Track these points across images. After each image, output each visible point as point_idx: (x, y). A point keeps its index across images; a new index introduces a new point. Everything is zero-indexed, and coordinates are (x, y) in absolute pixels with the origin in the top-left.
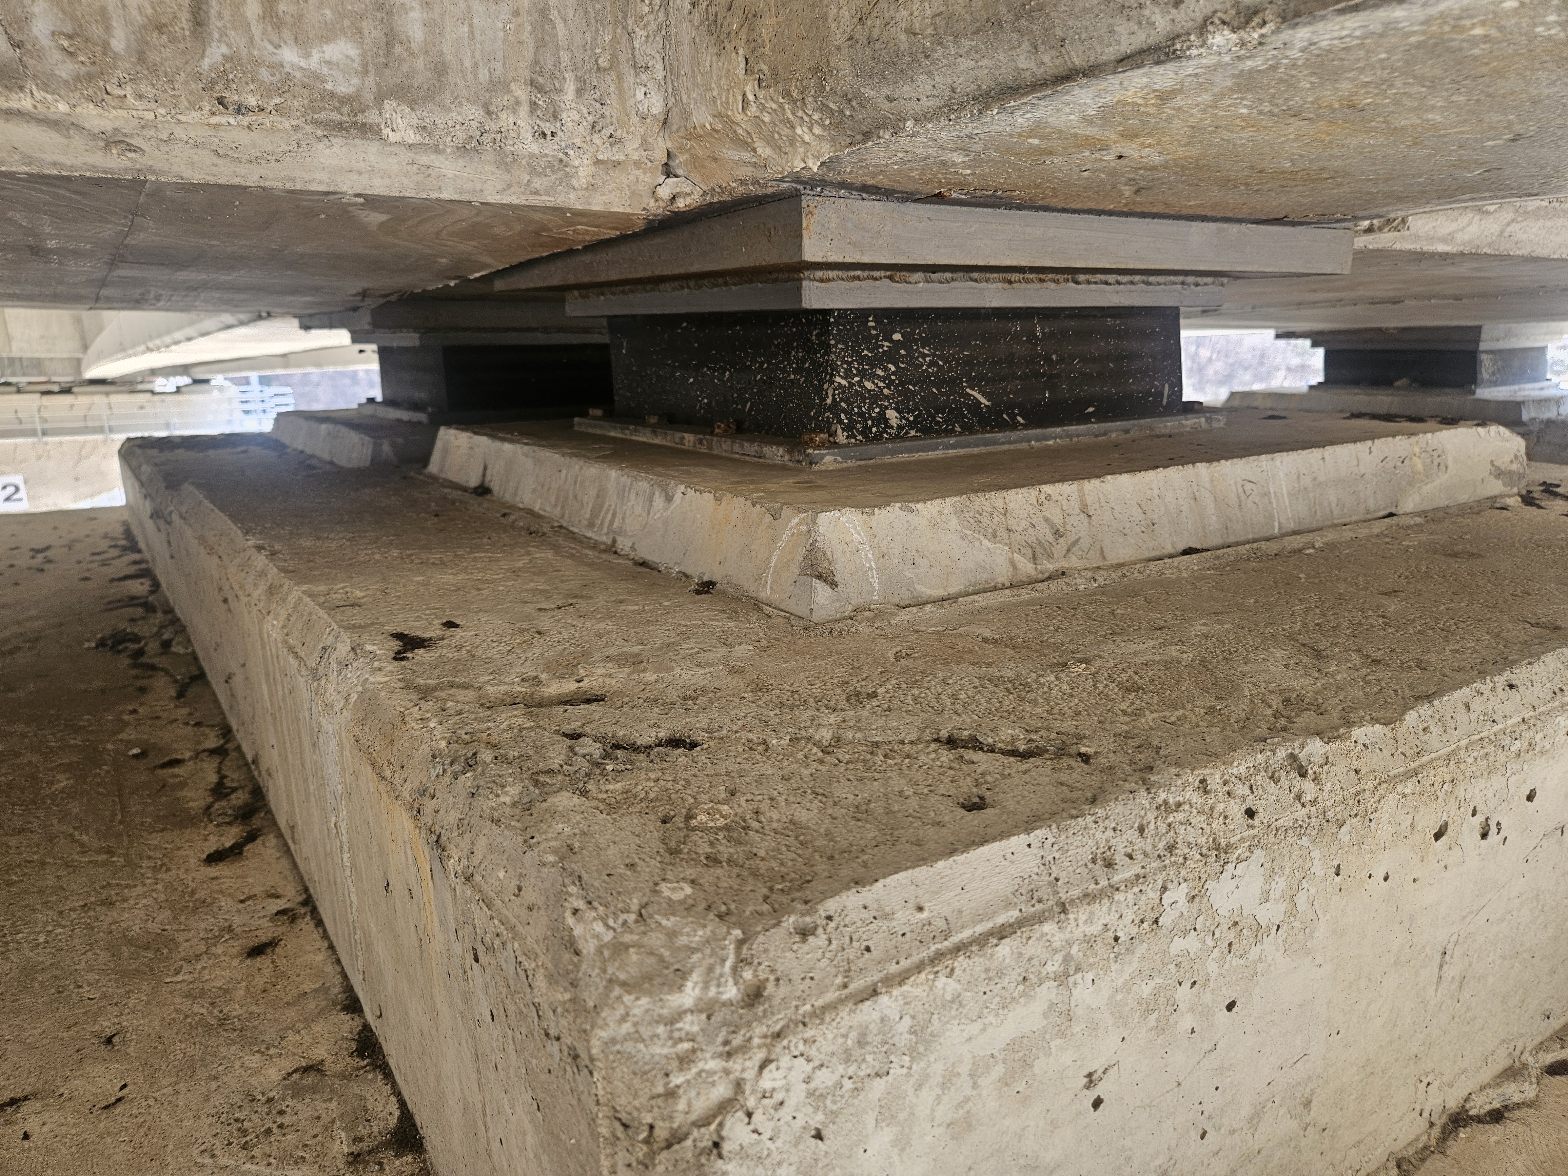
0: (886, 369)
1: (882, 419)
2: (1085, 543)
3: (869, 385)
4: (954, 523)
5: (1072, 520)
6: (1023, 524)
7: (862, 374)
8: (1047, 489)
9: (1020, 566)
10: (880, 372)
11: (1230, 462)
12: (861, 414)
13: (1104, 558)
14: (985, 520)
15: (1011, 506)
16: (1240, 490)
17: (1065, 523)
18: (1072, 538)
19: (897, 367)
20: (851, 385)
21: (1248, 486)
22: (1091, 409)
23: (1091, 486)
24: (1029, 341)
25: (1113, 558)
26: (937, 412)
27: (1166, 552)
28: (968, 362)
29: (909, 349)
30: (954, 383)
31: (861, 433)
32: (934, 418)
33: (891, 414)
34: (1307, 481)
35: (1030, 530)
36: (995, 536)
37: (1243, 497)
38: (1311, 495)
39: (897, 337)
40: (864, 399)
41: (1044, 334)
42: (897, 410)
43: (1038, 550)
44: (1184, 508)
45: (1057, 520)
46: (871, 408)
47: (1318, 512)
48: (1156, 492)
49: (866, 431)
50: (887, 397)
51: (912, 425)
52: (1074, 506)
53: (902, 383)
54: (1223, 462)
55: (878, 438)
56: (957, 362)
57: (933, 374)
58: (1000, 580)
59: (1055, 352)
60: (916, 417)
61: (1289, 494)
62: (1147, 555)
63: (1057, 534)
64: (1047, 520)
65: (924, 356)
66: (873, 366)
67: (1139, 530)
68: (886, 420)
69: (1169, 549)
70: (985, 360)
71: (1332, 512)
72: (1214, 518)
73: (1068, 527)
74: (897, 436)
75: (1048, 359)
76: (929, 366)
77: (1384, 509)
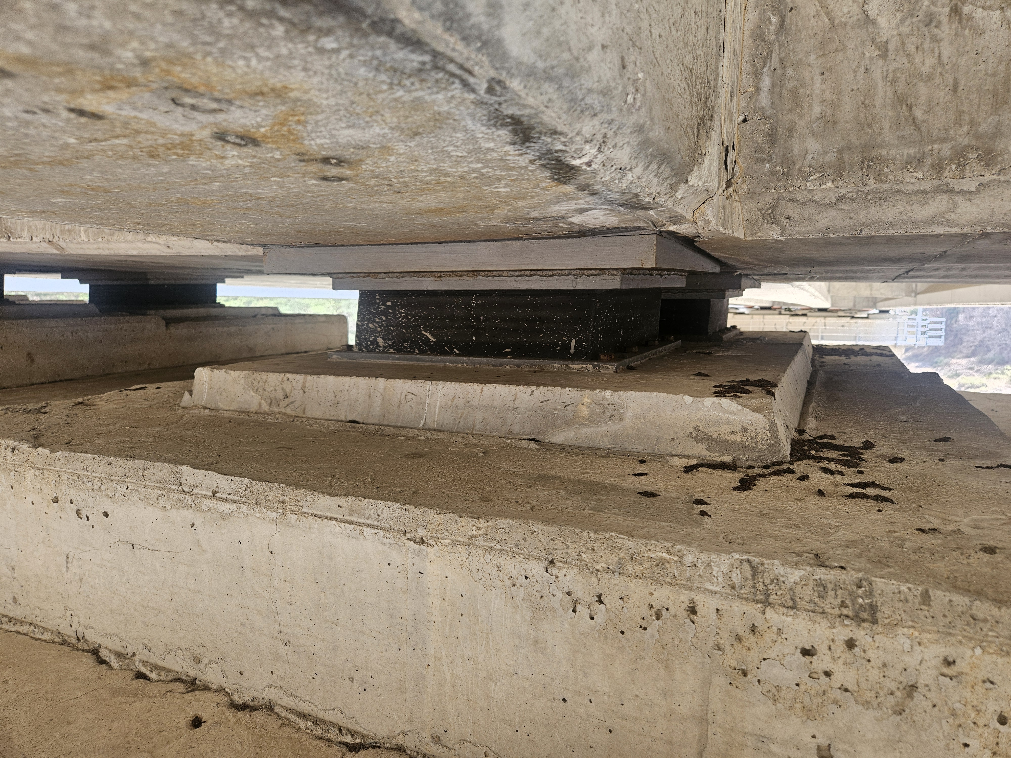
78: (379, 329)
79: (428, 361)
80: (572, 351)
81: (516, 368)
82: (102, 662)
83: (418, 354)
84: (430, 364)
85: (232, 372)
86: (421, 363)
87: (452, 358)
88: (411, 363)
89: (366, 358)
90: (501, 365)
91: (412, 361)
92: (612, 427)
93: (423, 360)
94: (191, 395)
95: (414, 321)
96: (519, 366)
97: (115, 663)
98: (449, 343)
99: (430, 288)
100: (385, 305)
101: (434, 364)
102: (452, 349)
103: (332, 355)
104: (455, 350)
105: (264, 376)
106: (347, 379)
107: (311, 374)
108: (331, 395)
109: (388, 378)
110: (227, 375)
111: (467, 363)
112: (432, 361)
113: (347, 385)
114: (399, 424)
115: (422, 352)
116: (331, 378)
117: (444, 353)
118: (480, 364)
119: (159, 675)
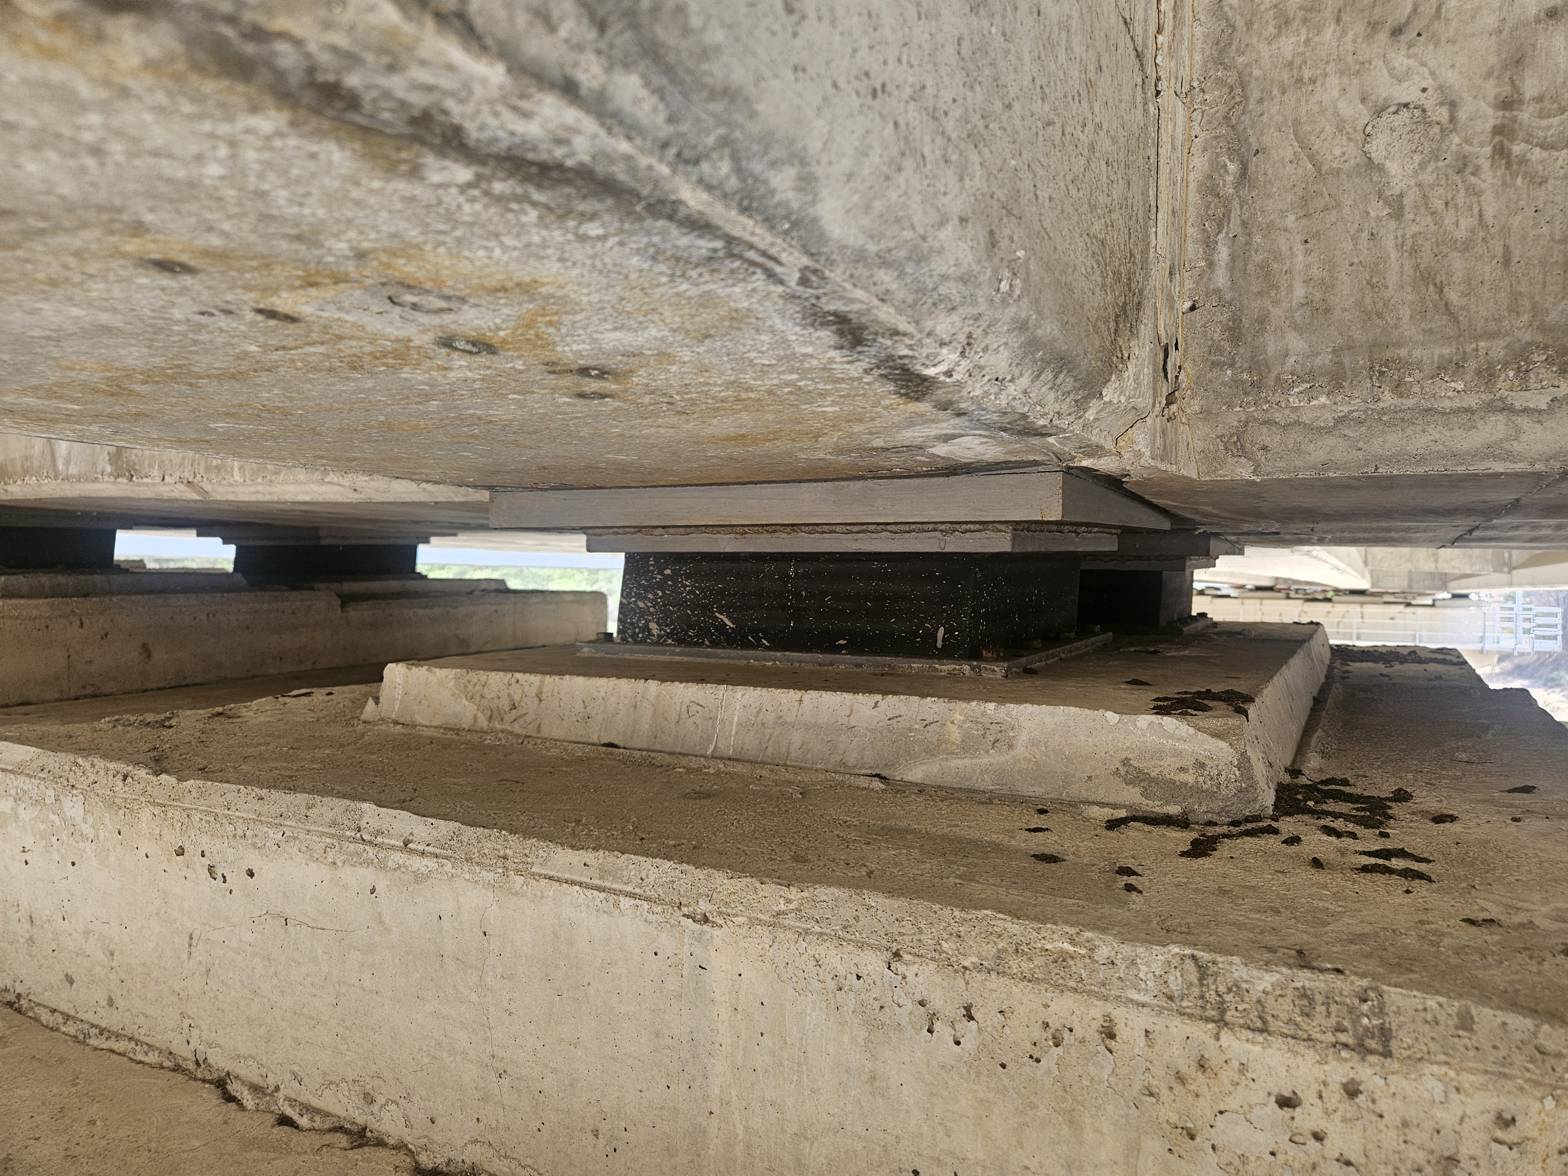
0: (655, 594)
1: (646, 629)
2: (528, 718)
3: (641, 604)
4: (451, 685)
5: (526, 700)
6: (493, 695)
7: (639, 597)
8: (518, 675)
9: (479, 721)
10: (651, 596)
11: (684, 684)
12: (632, 624)
13: (539, 732)
14: (470, 687)
15: (490, 681)
16: (684, 709)
17: (521, 701)
18: (521, 711)
19: (664, 593)
20: (629, 603)
21: (694, 708)
22: (842, 642)
23: (551, 681)
24: (781, 579)
25: (545, 733)
26: (689, 628)
27: (591, 741)
28: (721, 592)
29: (675, 582)
30: (706, 608)
31: (631, 637)
32: (686, 633)
33: (653, 626)
34: (770, 717)
35: (496, 700)
36: (472, 698)
37: (684, 716)
38: (768, 731)
39: (668, 572)
40: (636, 613)
41: (796, 573)
42: (657, 623)
43: (495, 714)
44: (621, 712)
45: (517, 698)
46: (639, 620)
47: (770, 749)
48: (602, 694)
49: (634, 636)
50: (652, 614)
51: (669, 636)
52: (534, 690)
53: (664, 605)
54: (677, 683)
55: (643, 642)
56: (711, 591)
57: (689, 600)
58: (463, 726)
59: (806, 590)
60: (672, 630)
61: (739, 724)
62: (574, 738)
63: (514, 707)
64: (509, 695)
65: (685, 586)
66: (647, 591)
67: (575, 719)
68: (649, 630)
69: (595, 740)
70: (736, 593)
71: (789, 753)
72: (647, 726)
73: (522, 704)
74: (657, 643)
75: (797, 595)
76: (688, 594)
77: (871, 768)
78: (652, 610)
79: (723, 658)
80: (939, 644)
81: (855, 669)
82: (230, 1098)
83: (708, 647)
84: (726, 661)
85: (437, 670)
86: (712, 661)
87: (759, 653)
88: (699, 660)
89: (632, 652)
90: (831, 664)
91: (699, 656)
92: (996, 758)
93: (717, 656)
94: (377, 703)
95: (705, 597)
96: (859, 666)
97: (249, 1101)
98: (754, 631)
99: (729, 549)
100: (663, 574)
101: (732, 662)
102: (759, 640)
103: (582, 647)
104: (764, 641)
105: (483, 676)
106: (604, 681)
107: (551, 673)
108: (579, 706)
109: (663, 680)
110: (430, 675)
111: (780, 661)
112: (729, 658)
113: (603, 690)
114: (678, 750)
115: (715, 644)
116: (580, 681)
117: (746, 645)
118: (800, 662)
119: (312, 1120)
